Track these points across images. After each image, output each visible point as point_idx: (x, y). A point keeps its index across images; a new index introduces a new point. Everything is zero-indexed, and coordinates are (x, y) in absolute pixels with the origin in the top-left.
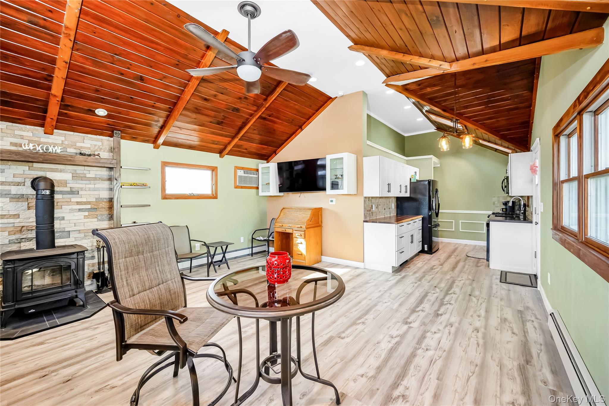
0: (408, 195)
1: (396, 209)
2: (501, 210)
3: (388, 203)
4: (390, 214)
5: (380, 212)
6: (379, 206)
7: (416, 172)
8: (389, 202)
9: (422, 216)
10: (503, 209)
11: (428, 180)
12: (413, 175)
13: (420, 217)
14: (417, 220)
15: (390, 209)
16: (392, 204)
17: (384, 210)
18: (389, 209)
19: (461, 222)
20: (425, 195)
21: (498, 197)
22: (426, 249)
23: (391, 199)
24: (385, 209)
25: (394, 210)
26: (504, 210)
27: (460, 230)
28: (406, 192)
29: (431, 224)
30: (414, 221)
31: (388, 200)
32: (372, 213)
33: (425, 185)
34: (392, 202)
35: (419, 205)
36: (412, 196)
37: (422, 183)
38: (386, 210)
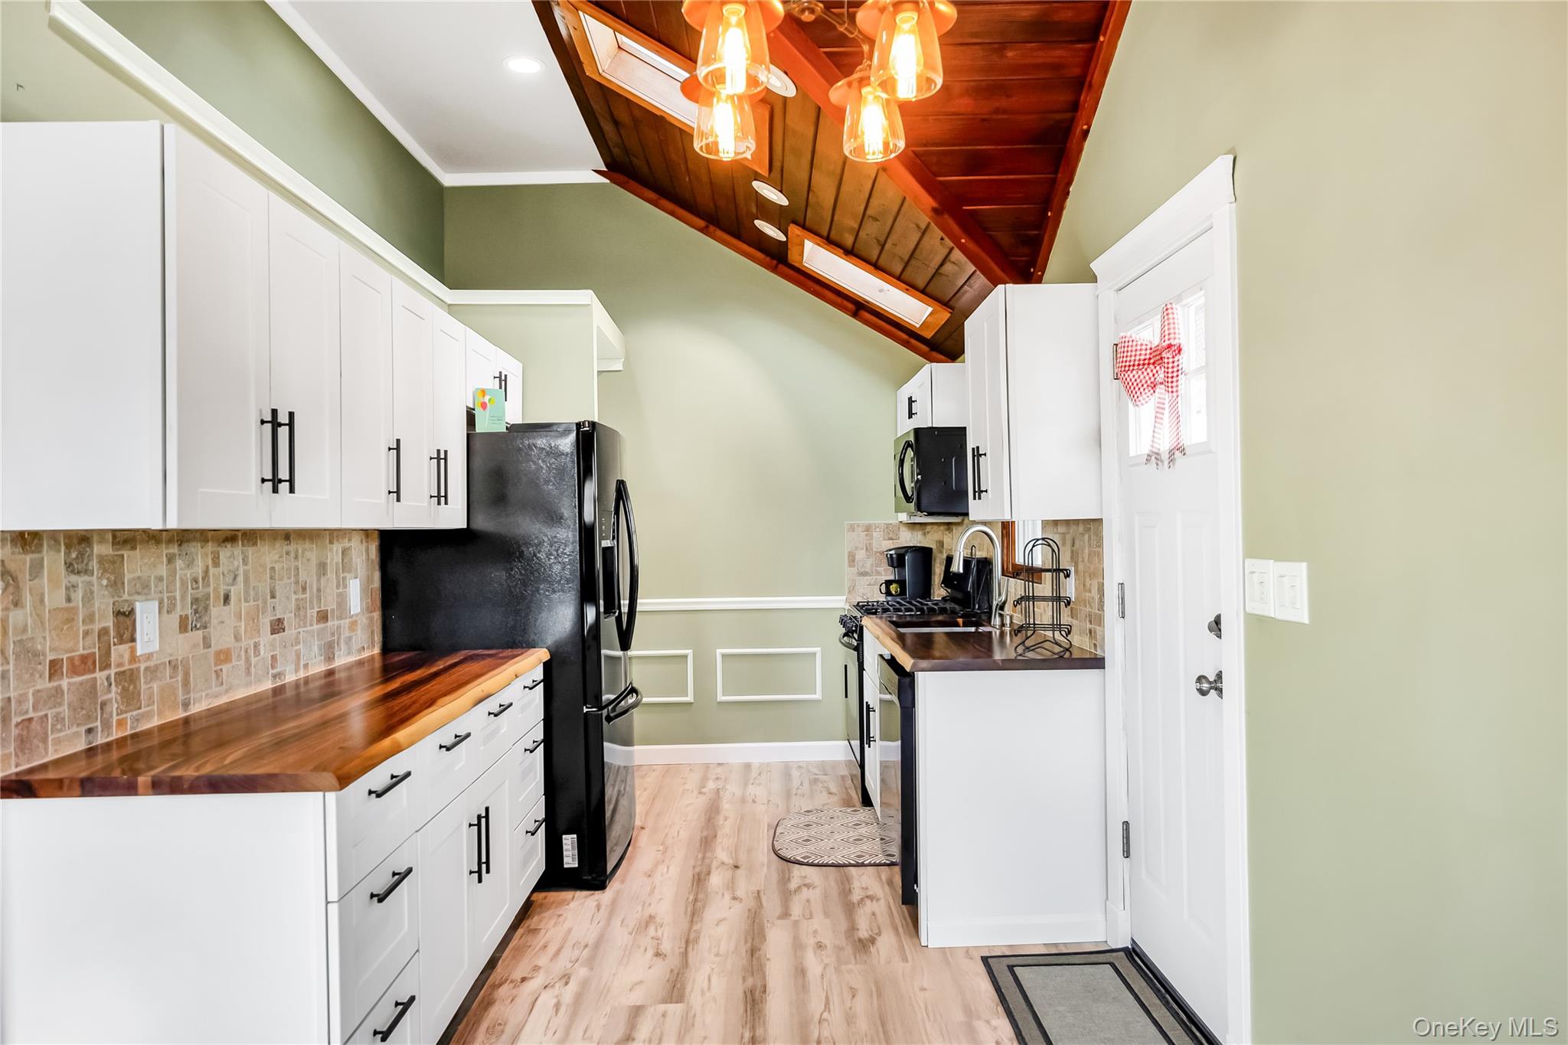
0: (453, 516)
1: (377, 615)
2: (883, 588)
3: (308, 574)
4: (330, 658)
5: (224, 656)
6: (216, 611)
7: (502, 380)
8: (322, 567)
9: (543, 654)
10: (888, 583)
11: (578, 425)
12: (484, 392)
13: (531, 665)
14: (514, 693)
15: (332, 623)
16: (342, 584)
17: (266, 638)
18: (323, 617)
19: (724, 656)
20: (554, 518)
21: (868, 529)
22: (570, 860)
23: (337, 547)
24: (278, 627)
25: (363, 621)
26: (893, 588)
27: (721, 698)
28: (441, 497)
29: (597, 701)
30: (492, 705)
31: (311, 553)
32: (128, 679)
33: (555, 453)
34: (346, 566)
35: (525, 584)
36: (482, 523)
37: (541, 442)
38: (290, 632)
